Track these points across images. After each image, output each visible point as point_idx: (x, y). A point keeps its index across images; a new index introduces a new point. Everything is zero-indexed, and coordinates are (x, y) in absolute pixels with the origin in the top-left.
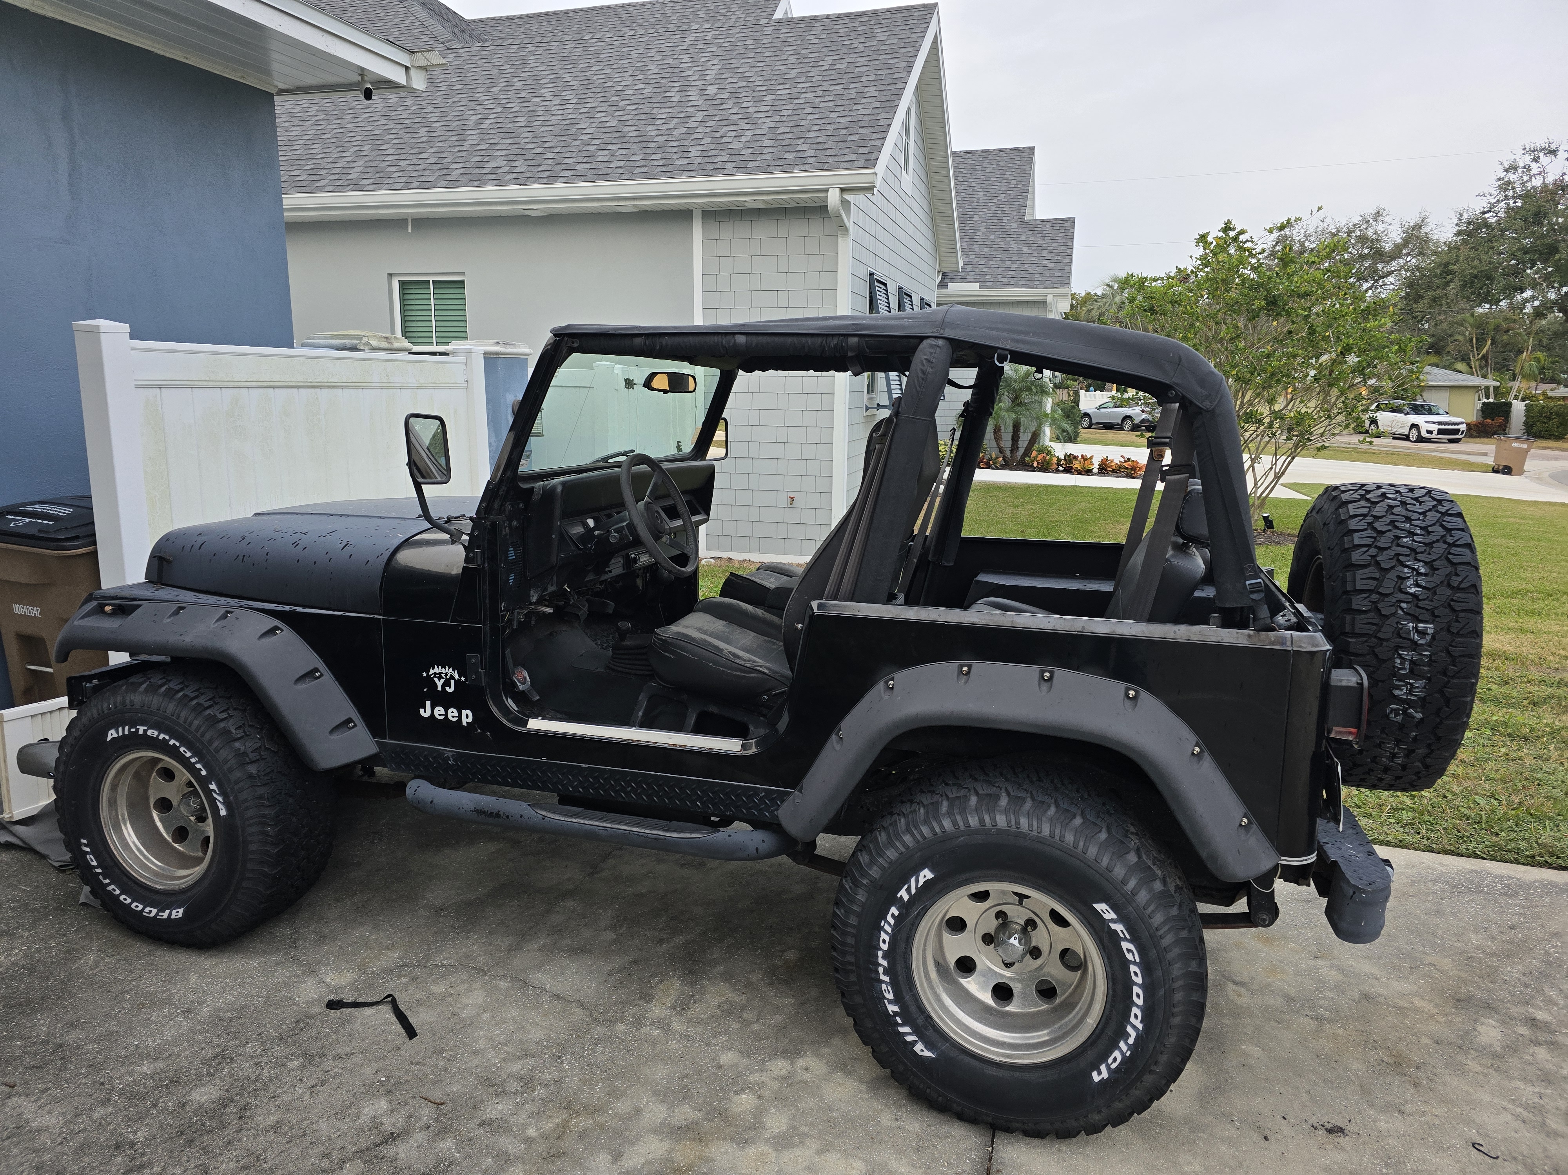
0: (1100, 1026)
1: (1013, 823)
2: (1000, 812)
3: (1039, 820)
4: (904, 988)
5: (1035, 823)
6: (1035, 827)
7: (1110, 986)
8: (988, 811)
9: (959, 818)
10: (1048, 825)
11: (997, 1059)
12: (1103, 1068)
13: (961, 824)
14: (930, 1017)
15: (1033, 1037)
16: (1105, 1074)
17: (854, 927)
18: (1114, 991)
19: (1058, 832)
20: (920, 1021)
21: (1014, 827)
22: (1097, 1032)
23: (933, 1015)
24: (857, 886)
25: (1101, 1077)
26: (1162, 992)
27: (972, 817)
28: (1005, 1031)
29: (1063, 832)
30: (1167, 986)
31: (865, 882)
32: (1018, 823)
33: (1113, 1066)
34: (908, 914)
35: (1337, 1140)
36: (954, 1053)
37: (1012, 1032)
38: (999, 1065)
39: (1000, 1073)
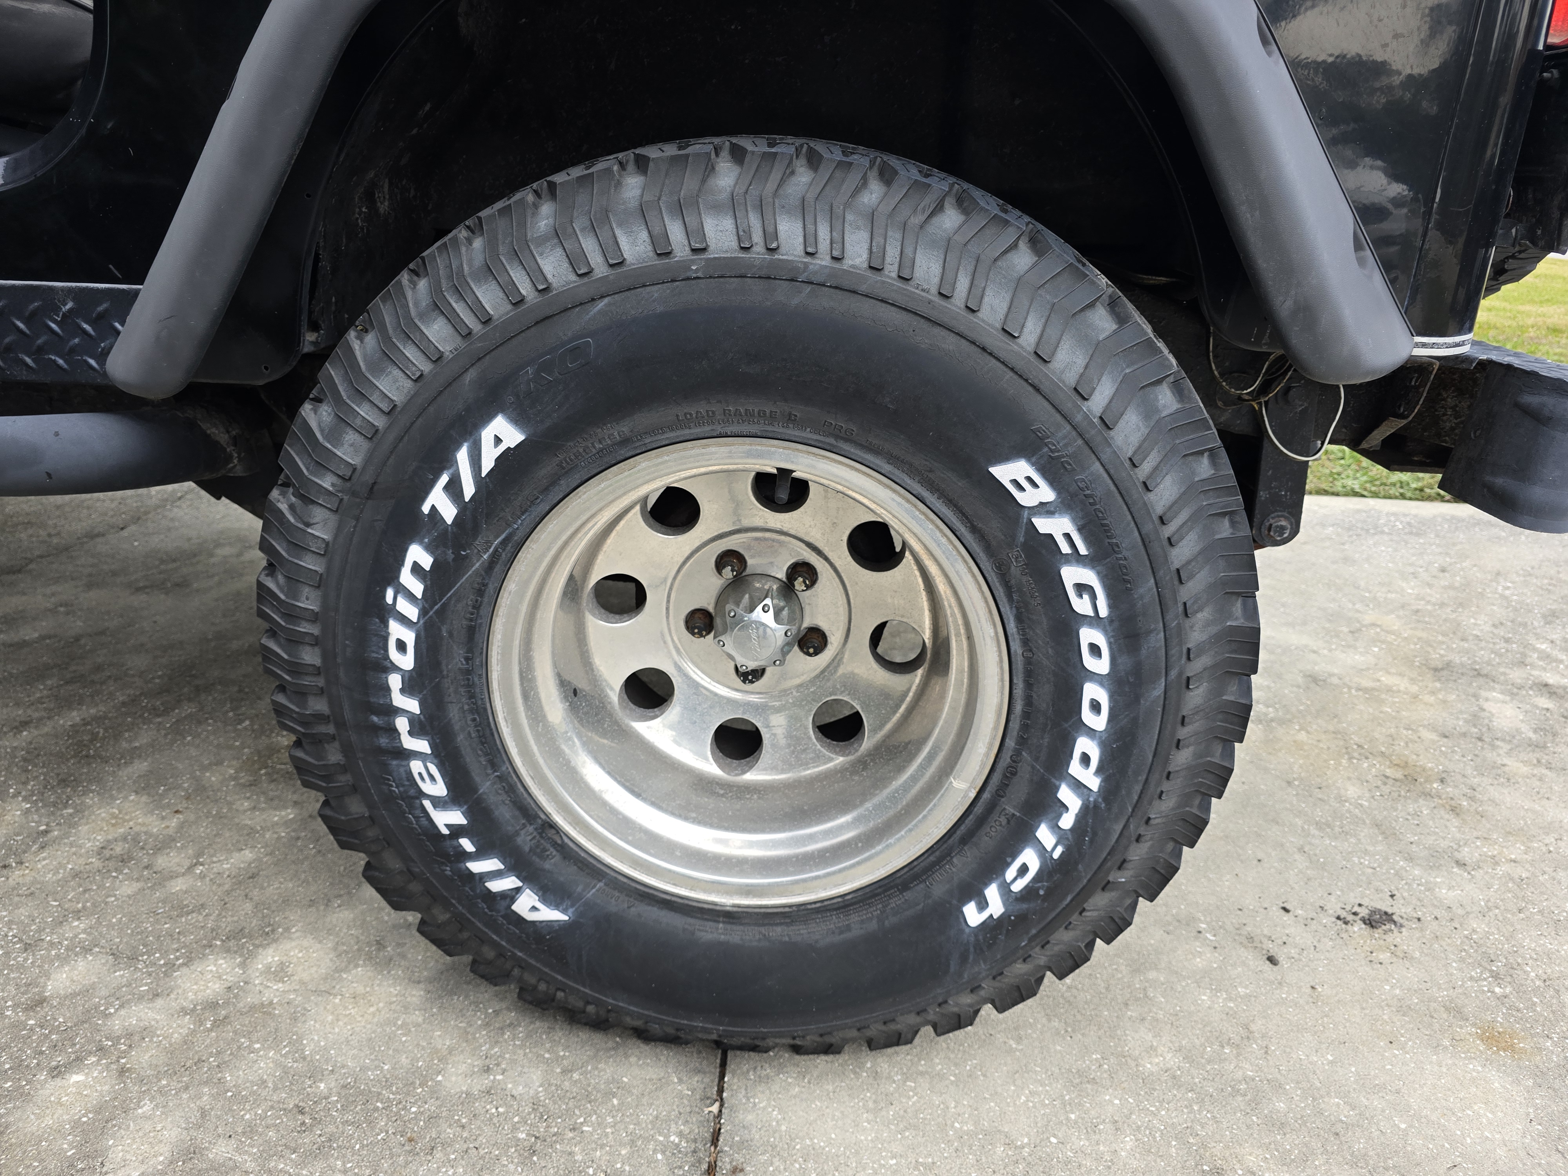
0: (986, 795)
1: (757, 237)
2: (716, 208)
3: (836, 221)
4: (474, 762)
5: (824, 233)
6: (824, 245)
7: (1019, 691)
8: (679, 209)
9: (589, 245)
10: (864, 235)
11: (727, 901)
12: (992, 892)
13: (596, 259)
14: (551, 825)
15: (812, 838)
16: (996, 906)
17: (314, 618)
18: (1029, 701)
19: (892, 254)
20: (526, 839)
21: (759, 248)
22: (979, 809)
23: (559, 819)
24: (307, 500)
25: (985, 915)
26: (1158, 691)
27: (629, 233)
28: (744, 830)
29: (909, 251)
30: (1173, 674)
31: (327, 482)
32: (771, 236)
33: (1018, 886)
34: (461, 563)
35: (1389, 938)
36: (617, 904)
37: (763, 831)
38: (731, 916)
39: (735, 935)
